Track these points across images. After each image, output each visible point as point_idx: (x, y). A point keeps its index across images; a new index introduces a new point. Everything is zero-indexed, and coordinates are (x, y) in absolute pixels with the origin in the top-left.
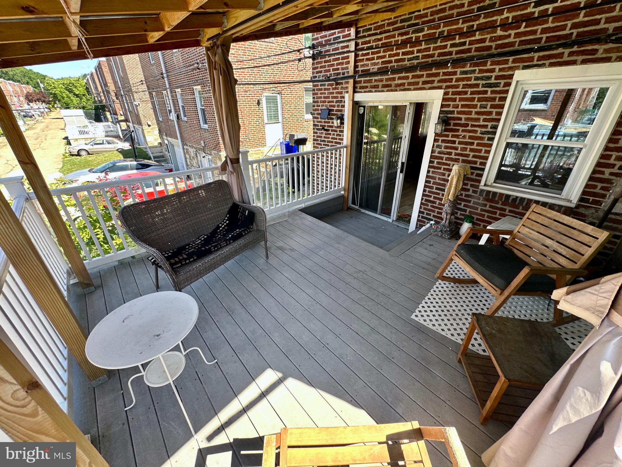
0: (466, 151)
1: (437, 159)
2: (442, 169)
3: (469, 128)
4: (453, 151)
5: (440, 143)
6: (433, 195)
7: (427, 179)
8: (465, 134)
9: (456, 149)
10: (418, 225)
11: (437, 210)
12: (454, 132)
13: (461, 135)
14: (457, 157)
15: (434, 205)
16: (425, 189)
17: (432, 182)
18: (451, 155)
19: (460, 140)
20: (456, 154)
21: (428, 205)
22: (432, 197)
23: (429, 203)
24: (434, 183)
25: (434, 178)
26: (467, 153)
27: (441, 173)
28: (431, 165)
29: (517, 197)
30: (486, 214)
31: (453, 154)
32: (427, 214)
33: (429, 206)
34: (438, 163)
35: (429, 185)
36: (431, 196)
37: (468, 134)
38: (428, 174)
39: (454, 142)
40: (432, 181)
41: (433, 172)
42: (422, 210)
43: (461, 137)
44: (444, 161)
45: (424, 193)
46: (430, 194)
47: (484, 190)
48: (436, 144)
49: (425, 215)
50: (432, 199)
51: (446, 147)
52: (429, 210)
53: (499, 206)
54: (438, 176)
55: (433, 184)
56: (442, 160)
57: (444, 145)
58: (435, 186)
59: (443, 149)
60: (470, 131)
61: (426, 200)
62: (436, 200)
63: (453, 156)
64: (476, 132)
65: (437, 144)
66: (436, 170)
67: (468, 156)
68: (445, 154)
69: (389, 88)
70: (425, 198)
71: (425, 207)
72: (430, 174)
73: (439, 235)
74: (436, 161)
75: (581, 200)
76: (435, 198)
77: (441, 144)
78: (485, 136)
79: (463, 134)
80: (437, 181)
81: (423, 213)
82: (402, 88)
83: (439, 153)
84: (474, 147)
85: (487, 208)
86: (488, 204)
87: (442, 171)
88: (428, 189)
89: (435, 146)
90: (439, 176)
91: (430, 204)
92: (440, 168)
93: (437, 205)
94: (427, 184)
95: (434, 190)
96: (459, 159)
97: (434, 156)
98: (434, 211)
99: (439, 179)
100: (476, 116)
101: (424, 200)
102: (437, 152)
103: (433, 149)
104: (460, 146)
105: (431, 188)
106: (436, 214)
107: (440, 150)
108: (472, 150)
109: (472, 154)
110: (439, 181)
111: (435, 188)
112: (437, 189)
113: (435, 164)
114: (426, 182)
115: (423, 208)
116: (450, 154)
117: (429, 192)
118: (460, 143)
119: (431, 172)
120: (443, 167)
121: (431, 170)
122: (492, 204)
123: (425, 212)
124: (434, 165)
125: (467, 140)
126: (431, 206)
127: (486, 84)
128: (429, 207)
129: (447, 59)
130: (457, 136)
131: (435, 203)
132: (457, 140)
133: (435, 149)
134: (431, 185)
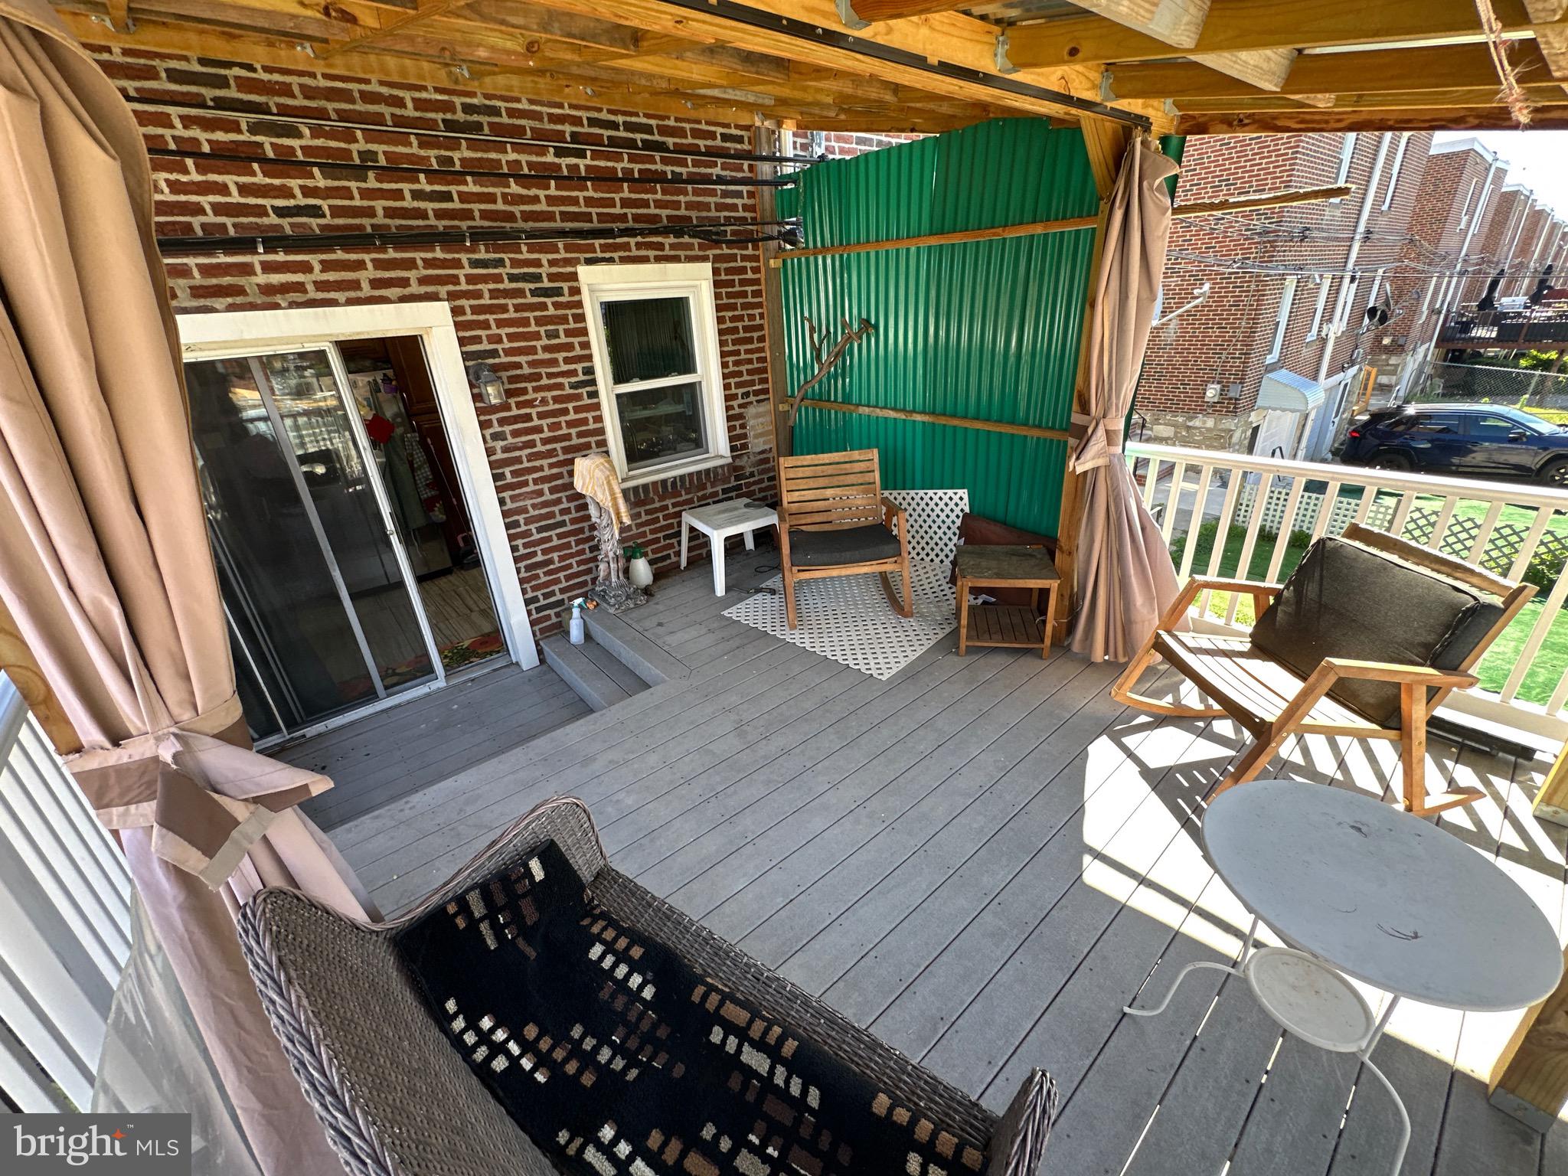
0: (561, 428)
1: (509, 466)
2: (531, 482)
3: (545, 381)
4: (536, 437)
5: (496, 428)
6: (538, 549)
7: (507, 520)
8: (543, 394)
9: (538, 430)
10: (538, 633)
11: (561, 575)
12: (518, 395)
13: (536, 399)
14: (549, 447)
15: (552, 567)
16: (514, 543)
17: (522, 522)
18: (535, 446)
19: (540, 409)
20: (545, 442)
21: (537, 577)
22: (539, 553)
23: (538, 571)
24: (527, 522)
25: (523, 510)
26: (564, 431)
27: (532, 492)
28: (499, 483)
29: (675, 478)
30: (647, 529)
31: (538, 443)
32: (546, 596)
33: (542, 575)
34: (514, 473)
35: (519, 530)
36: (534, 554)
37: (549, 395)
38: (505, 508)
39: (528, 418)
40: (521, 518)
41: (513, 498)
42: (530, 595)
43: (537, 403)
44: (526, 464)
45: (516, 554)
46: (532, 549)
47: (629, 489)
48: (488, 432)
49: (543, 602)
50: (540, 558)
51: (516, 434)
52: (546, 584)
53: (657, 505)
54: (529, 502)
55: (526, 524)
56: (522, 463)
57: (507, 429)
58: (533, 527)
59: (510, 440)
60: (549, 388)
61: (528, 568)
62: (550, 556)
63: (540, 448)
64: (560, 386)
65: (491, 431)
66: (517, 492)
67: (568, 437)
68: (520, 449)
69: (239, 300)
70: (522, 565)
71: (533, 583)
72: (510, 505)
73: (632, 606)
74: (507, 471)
75: (733, 449)
76: (545, 552)
77: (500, 429)
78: (580, 391)
79: (539, 395)
80: (532, 512)
81: (535, 599)
82: (298, 297)
83: (505, 450)
84: (572, 416)
85: (644, 518)
86: (642, 510)
87: (531, 487)
88: (519, 542)
89: (488, 437)
90: (532, 501)
91: (540, 572)
92: (526, 483)
93: (557, 565)
94: (512, 531)
95: (536, 536)
96: (555, 449)
97: (496, 461)
98: (557, 581)
99: (534, 506)
100: (547, 356)
101: (523, 570)
102: (499, 451)
103: (489, 445)
104: (544, 422)
105: (527, 534)
106: (564, 584)
107: (505, 443)
108: (570, 424)
109: (573, 431)
110: (537, 512)
111: (534, 531)
112: (540, 530)
113: (509, 479)
114: (508, 526)
115: (529, 589)
116: (531, 444)
117: (525, 546)
118: (541, 415)
119: (508, 501)
120: (530, 477)
121: (506, 495)
122: (648, 507)
123: (539, 593)
124: (508, 481)
125: (552, 407)
126: (546, 574)
127: (536, 289)
128: (544, 579)
129: (418, 227)
130: (530, 404)
131: (550, 561)
132: (533, 412)
133: (491, 444)
134: (523, 528)
